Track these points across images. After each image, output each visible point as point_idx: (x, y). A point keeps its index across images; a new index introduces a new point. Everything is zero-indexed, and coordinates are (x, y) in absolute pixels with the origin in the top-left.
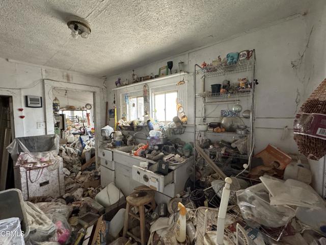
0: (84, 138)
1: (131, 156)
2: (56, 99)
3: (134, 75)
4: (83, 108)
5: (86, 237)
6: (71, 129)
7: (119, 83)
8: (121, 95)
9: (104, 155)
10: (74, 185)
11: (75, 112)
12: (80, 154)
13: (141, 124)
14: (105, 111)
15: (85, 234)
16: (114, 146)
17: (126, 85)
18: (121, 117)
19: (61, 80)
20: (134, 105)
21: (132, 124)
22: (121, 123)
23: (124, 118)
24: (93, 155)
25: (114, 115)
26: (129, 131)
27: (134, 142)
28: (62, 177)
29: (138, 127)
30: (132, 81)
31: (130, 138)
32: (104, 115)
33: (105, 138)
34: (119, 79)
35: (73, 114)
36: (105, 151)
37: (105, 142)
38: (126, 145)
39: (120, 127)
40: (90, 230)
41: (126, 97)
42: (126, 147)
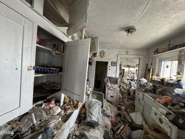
0: (132, 83)
1: (155, 102)
2: (121, 63)
3: (170, 44)
4: (135, 66)
5: (120, 128)
6: (127, 77)
7: (157, 52)
8: (157, 59)
9: (138, 94)
10: (122, 104)
11: (130, 68)
12: (128, 90)
13: (171, 82)
14: (145, 69)
15: (120, 127)
16: (146, 91)
17: (162, 52)
18: (156, 73)
19: (124, 54)
20: (167, 67)
21: (163, 80)
22: (155, 78)
23: (158, 75)
24: (134, 93)
25: (150, 72)
26: (160, 85)
27: (162, 93)
28: (118, 97)
29: (168, 84)
30: (167, 49)
31: (160, 90)
32: (144, 72)
33: (141, 85)
34: (157, 49)
35: (129, 69)
36: (139, 92)
37: (141, 87)
38: (155, 93)
39: (153, 80)
40: (122, 127)
41: (161, 61)
42: (154, 95)
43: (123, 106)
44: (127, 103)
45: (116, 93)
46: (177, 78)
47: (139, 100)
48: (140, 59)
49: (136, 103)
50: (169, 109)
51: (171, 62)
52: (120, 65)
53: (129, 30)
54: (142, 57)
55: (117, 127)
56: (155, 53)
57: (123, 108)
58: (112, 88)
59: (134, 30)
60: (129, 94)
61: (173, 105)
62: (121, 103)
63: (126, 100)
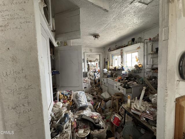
0: (96, 74)
1: (114, 81)
2: (87, 59)
3: (116, 46)
4: (95, 61)
7: (110, 50)
8: (110, 55)
9: (104, 80)
11: (92, 63)
12: (94, 80)
13: (119, 68)
14: (104, 62)
15: (98, 104)
16: (108, 77)
17: (113, 50)
18: (111, 65)
20: (116, 59)
21: (115, 68)
22: (111, 67)
23: (112, 65)
24: (99, 81)
25: (108, 64)
26: (114, 71)
27: (116, 76)
29: (118, 69)
30: (115, 48)
31: (114, 74)
33: (104, 74)
34: (110, 48)
38: (113, 77)
39: (110, 69)
40: (100, 103)
41: (113, 56)
42: (112, 78)
43: (94, 92)
44: (96, 89)
45: (88, 84)
46: (122, 65)
47: (105, 84)
48: (100, 55)
49: (103, 87)
50: (121, 82)
51: (117, 56)
52: (87, 61)
53: (96, 36)
54: (101, 53)
55: (97, 105)
56: (109, 50)
57: (95, 93)
58: (85, 80)
59: (98, 36)
60: (96, 83)
61: (122, 80)
62: (93, 91)
63: (94, 88)
